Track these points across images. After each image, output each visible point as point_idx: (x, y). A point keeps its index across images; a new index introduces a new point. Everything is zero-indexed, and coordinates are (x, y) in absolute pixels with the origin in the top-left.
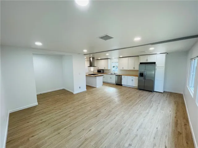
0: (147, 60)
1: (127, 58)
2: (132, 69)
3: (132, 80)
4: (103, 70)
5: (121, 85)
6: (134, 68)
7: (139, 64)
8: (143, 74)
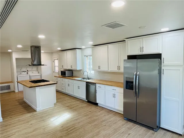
0: (142, 49)
1: (106, 46)
2: (115, 70)
3: (114, 96)
4: (71, 71)
5: (97, 104)
6: (119, 68)
7: (126, 58)
8: (133, 82)
